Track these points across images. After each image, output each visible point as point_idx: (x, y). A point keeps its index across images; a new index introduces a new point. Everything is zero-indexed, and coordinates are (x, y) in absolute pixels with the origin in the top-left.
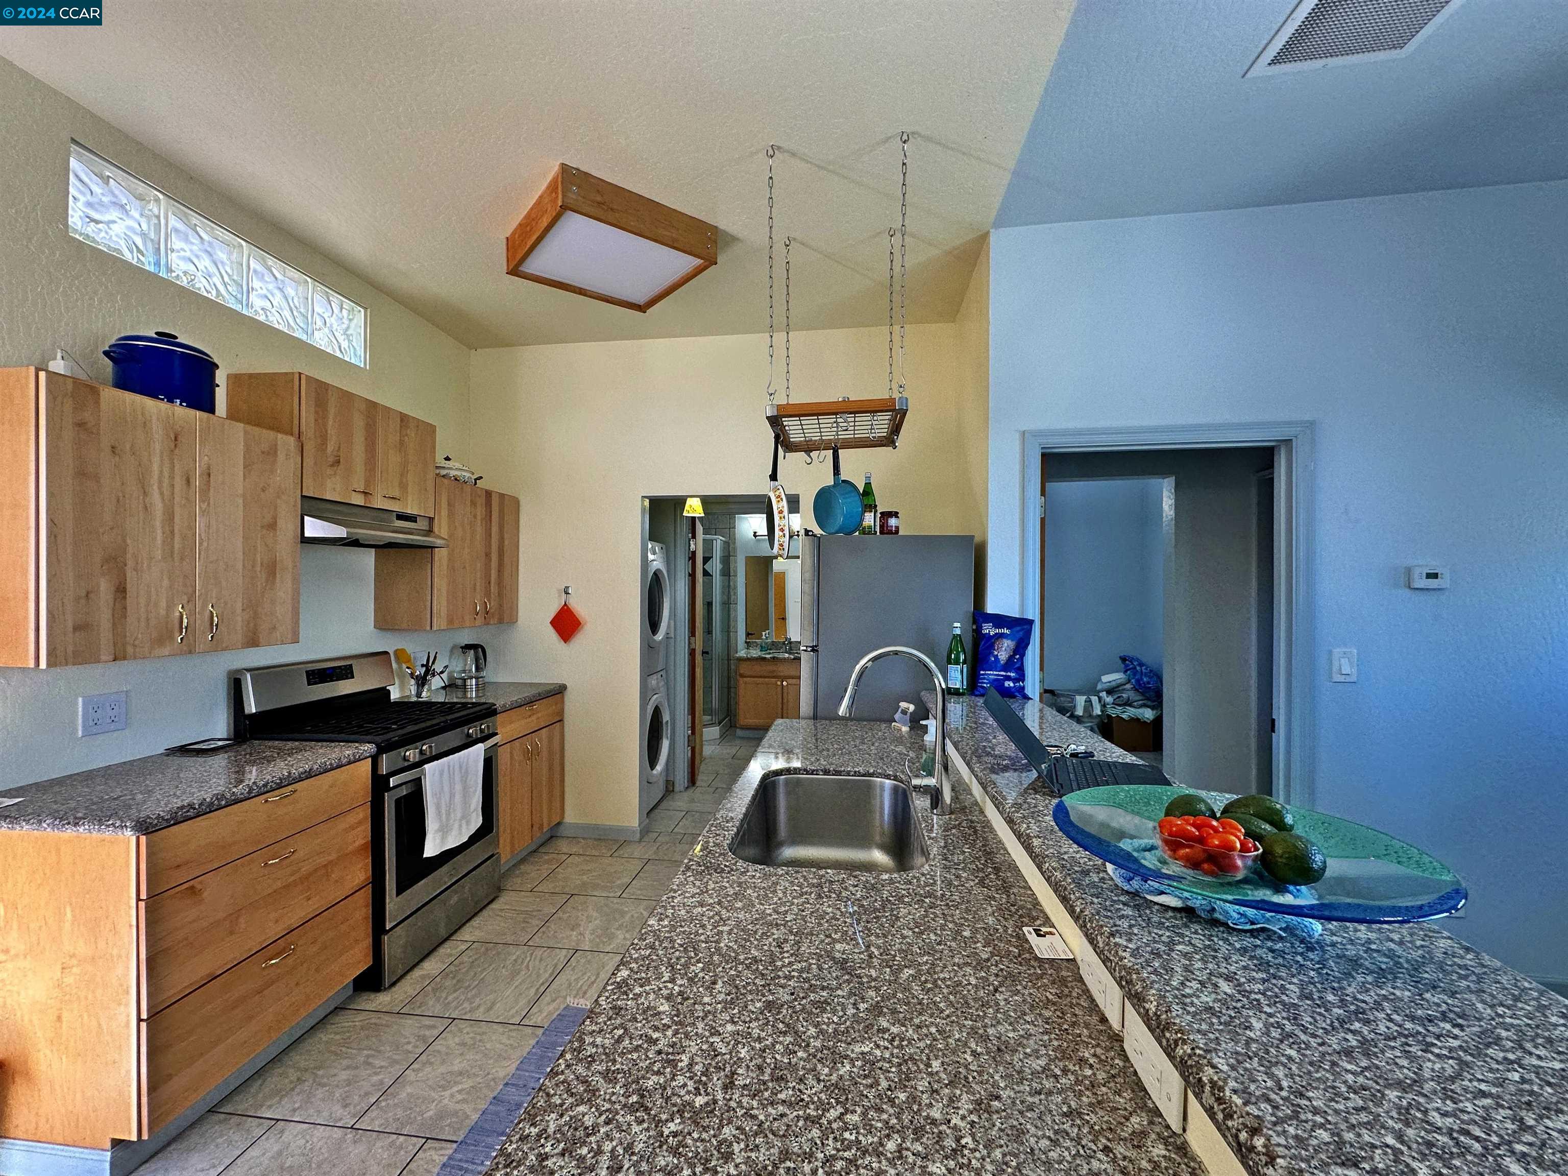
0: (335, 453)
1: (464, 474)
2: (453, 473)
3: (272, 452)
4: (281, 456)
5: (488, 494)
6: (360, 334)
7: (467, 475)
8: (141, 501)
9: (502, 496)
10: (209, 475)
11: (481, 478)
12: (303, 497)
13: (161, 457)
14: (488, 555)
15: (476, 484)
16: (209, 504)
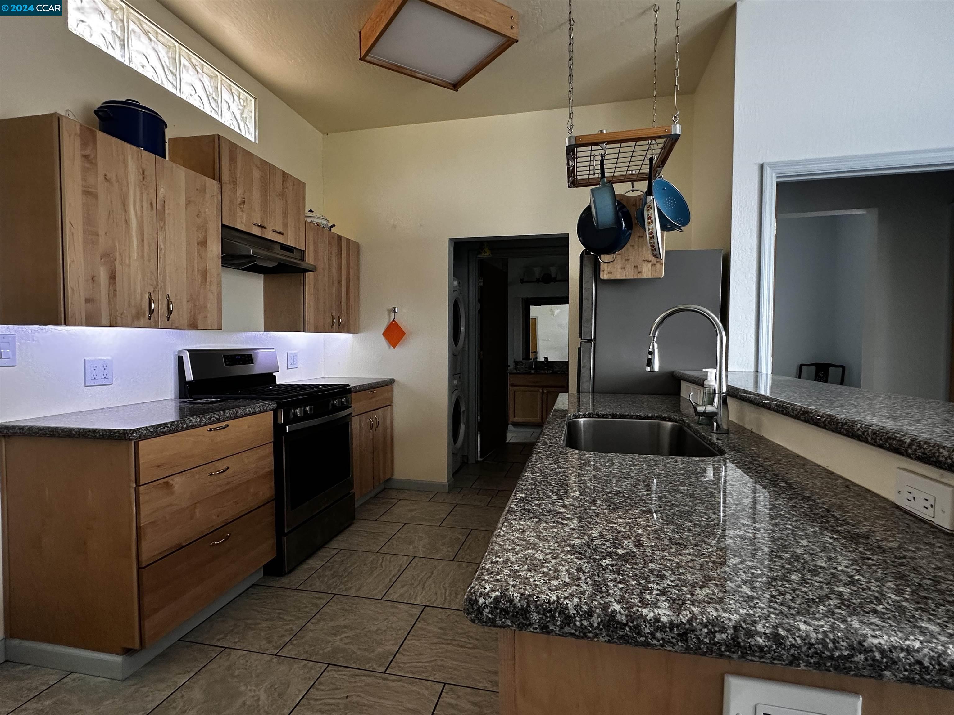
0: (242, 196)
1: (323, 221)
2: (316, 220)
3: (203, 190)
4: (208, 195)
5: (340, 237)
6: (251, 117)
7: (325, 222)
8: (123, 216)
9: (348, 240)
10: (164, 202)
11: (334, 225)
12: (223, 226)
13: (135, 186)
14: (339, 282)
15: (330, 230)
16: (164, 223)
